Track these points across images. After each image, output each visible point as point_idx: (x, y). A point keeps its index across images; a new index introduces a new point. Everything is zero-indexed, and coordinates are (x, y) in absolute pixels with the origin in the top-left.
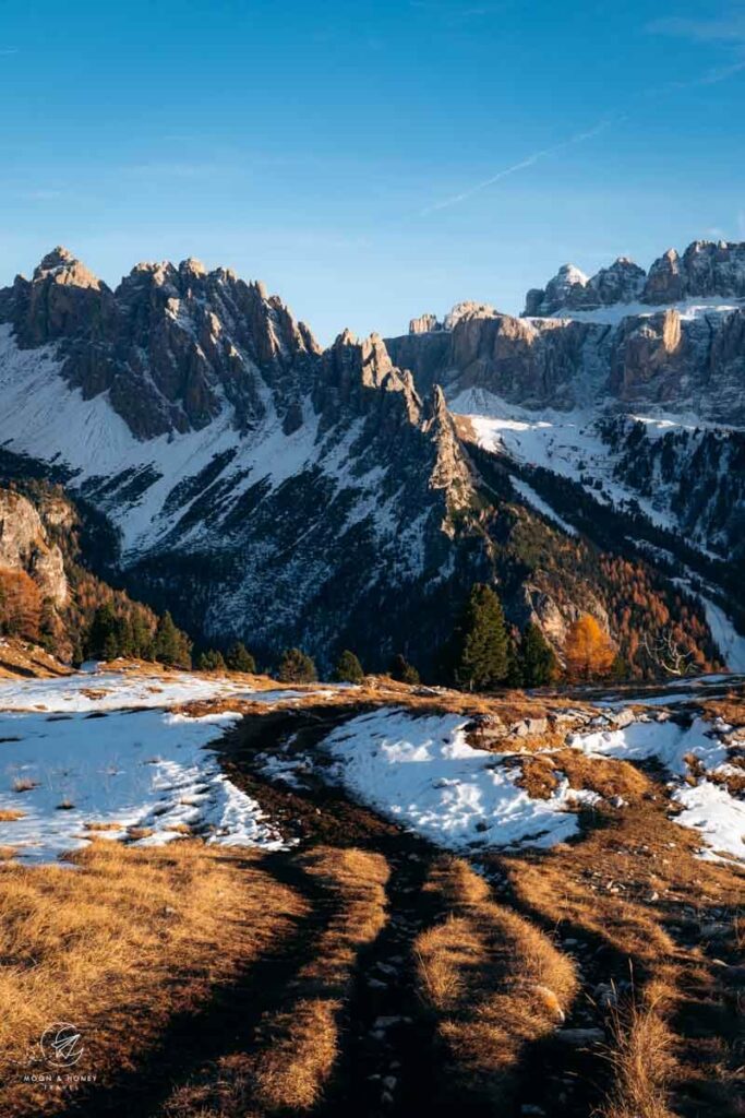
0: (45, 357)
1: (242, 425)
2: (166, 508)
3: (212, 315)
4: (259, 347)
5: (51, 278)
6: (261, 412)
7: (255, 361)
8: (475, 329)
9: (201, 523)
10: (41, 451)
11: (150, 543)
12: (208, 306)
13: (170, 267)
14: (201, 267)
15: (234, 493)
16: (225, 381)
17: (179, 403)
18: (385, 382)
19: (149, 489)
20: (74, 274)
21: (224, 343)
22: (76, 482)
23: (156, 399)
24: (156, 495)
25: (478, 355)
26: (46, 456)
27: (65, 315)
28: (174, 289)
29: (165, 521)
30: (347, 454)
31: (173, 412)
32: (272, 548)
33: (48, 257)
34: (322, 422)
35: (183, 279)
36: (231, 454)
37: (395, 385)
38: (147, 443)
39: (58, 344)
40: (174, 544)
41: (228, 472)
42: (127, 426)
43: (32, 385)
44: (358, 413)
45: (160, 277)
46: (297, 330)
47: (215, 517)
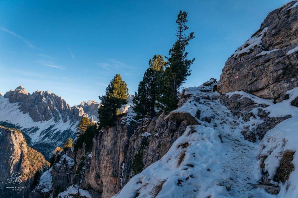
0: (15, 105)
1: (56, 120)
2: (40, 135)
3: (52, 101)
4: (60, 107)
5: (18, 91)
6: (59, 119)
7: (59, 109)
8: (94, 105)
9: (48, 138)
10: (14, 123)
11: (37, 141)
12: (51, 99)
13: (43, 92)
14: (50, 92)
15: (54, 133)
16: (53, 113)
17: (43, 116)
18: (83, 116)
19: (37, 131)
20: (23, 91)
21: (53, 106)
22: (22, 129)
23: (39, 115)
24: (38, 132)
25: (94, 110)
26: (15, 124)
27: (20, 98)
28: (44, 96)
29: (40, 137)
30: (75, 127)
31: (42, 117)
32: (61, 143)
33: (18, 87)
34: (71, 121)
35: (46, 94)
36: (53, 126)
37: (85, 116)
38: (36, 123)
39: (18, 103)
40: (42, 141)
41: (53, 129)
42: (32, 119)
43: (12, 110)
44: (78, 120)
45: (41, 93)
46: (67, 105)
47: (50, 137)
